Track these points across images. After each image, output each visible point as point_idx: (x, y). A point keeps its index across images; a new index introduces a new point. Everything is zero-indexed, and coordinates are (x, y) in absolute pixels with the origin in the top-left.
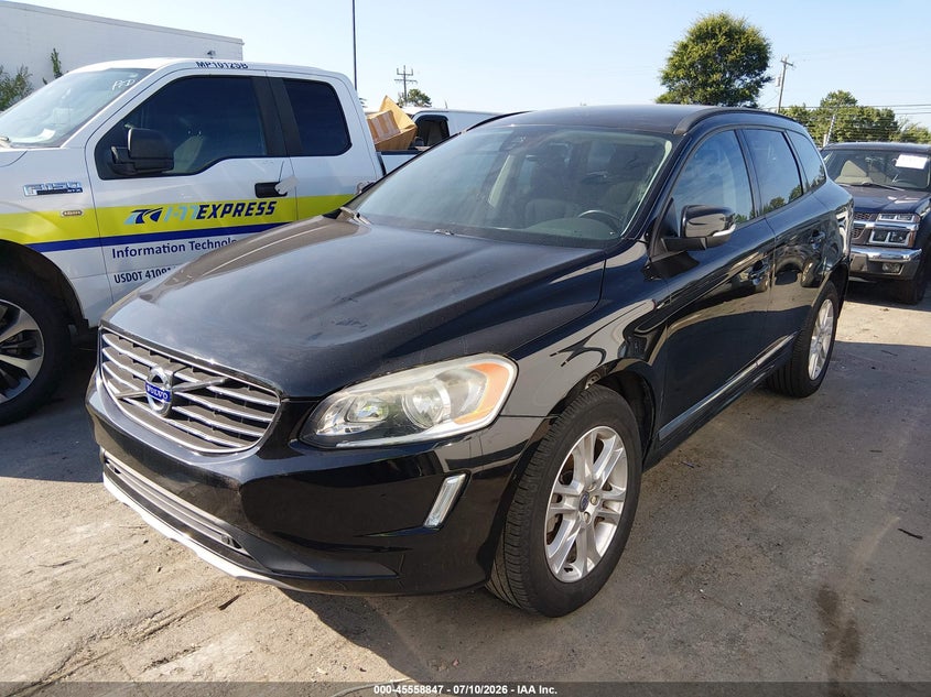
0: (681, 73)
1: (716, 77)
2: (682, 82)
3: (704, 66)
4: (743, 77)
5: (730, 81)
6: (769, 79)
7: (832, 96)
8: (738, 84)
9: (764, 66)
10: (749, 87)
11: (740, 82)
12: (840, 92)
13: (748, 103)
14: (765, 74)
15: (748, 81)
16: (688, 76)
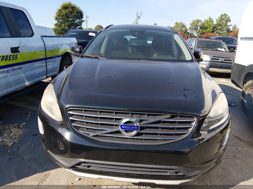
0: (60, 17)
1: (71, 19)
2: (61, 20)
3: (67, 16)
4: (77, 20)
5: (74, 21)
6: (84, 21)
7: (97, 26)
8: (76, 22)
9: (82, 17)
10: (79, 22)
11: (76, 21)
12: (99, 25)
13: (80, 27)
14: (83, 19)
15: (79, 21)
16: (63, 18)
